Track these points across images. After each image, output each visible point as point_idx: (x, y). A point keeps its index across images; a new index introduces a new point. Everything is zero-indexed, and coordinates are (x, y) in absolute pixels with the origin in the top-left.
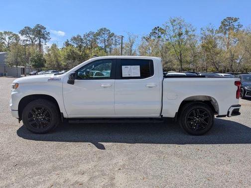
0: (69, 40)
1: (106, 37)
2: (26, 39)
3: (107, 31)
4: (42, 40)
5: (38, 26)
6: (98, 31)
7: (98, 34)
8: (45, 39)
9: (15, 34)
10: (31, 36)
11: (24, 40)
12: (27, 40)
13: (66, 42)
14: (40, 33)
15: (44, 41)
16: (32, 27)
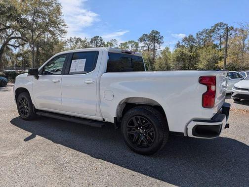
0: (181, 41)
1: (222, 32)
2: (144, 45)
3: (224, 25)
4: (156, 44)
5: (153, 32)
6: (212, 27)
7: (213, 31)
8: (159, 43)
9: (136, 42)
10: (147, 42)
11: (142, 47)
12: (144, 47)
13: (178, 44)
14: (154, 38)
15: (158, 45)
16: (148, 34)
